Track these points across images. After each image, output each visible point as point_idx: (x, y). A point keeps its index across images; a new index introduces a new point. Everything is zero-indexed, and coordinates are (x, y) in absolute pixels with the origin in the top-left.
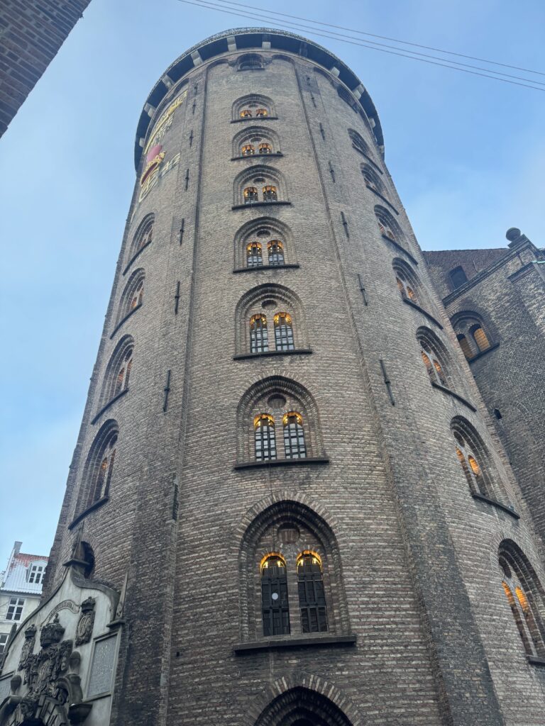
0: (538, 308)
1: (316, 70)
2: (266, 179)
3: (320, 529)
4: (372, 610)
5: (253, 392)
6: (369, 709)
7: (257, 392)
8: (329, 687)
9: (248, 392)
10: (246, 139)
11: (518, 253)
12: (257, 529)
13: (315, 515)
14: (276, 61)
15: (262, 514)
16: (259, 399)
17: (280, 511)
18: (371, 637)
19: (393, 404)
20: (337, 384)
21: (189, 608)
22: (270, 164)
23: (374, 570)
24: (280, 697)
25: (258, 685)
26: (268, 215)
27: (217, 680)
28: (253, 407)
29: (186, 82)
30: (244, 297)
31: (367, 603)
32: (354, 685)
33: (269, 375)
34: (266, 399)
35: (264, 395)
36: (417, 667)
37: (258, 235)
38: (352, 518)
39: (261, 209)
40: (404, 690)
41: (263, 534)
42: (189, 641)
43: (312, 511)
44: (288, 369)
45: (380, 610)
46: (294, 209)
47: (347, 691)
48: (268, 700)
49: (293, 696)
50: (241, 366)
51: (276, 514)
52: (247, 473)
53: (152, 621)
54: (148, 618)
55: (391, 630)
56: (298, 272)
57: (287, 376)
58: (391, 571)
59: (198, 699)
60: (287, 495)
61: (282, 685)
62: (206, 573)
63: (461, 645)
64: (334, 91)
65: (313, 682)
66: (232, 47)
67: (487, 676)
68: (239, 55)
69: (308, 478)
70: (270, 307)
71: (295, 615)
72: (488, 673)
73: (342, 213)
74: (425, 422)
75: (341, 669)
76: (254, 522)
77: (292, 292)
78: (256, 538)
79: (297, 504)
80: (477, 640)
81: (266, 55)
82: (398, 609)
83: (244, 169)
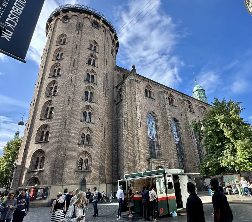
1: (85, 17)
2: (59, 66)
5: (41, 127)
8: (38, 177)
10: (58, 51)
15: (36, 151)
19: (65, 129)
20: (55, 125)
23: (50, 160)
26: (55, 80)
28: (41, 130)
29: (51, 25)
32: (41, 176)
33: (44, 123)
35: (43, 127)
36: (52, 174)
37: (53, 85)
38: (49, 152)
39: (54, 77)
40: (48, 177)
44: (48, 122)
45: (49, 166)
46: (61, 77)
49: (33, 178)
50: (41, 121)
51: (38, 151)
55: (50, 169)
56: (56, 97)
57: (47, 124)
58: (53, 160)
60: (40, 148)
61: (32, 176)
63: (59, 171)
65: (36, 176)
66: (61, 13)
69: (44, 145)
72: (62, 174)
74: (73, 131)
77: (54, 102)
79: (42, 150)
80: (63, 170)
81: (69, 16)
82: (52, 166)
83: (54, 64)
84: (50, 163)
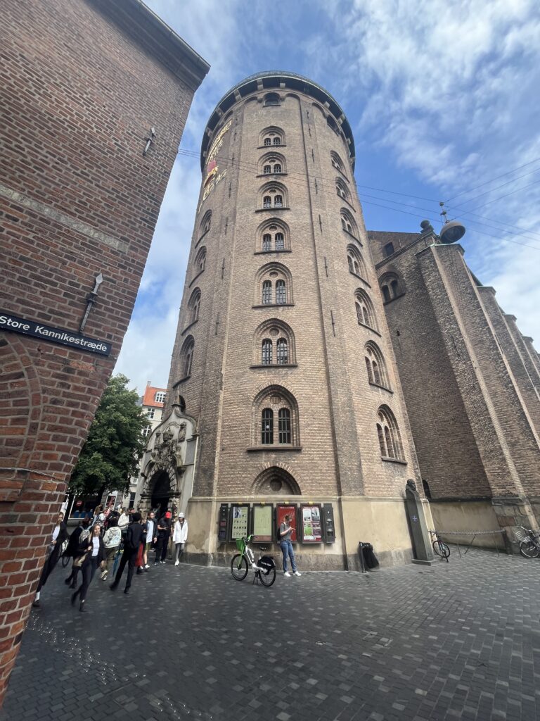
0: (429, 275)
1: (315, 104)
2: (277, 191)
3: (291, 399)
4: (311, 436)
5: (261, 327)
6: (305, 476)
7: (264, 326)
8: (288, 467)
9: (259, 327)
10: (266, 161)
11: (424, 238)
12: (261, 397)
13: (289, 392)
14: (287, 99)
15: (263, 390)
16: (265, 330)
17: (272, 389)
18: (309, 448)
19: (335, 336)
20: (306, 324)
21: (228, 431)
22: (279, 181)
23: (314, 418)
24: (266, 470)
25: (257, 464)
26: (276, 216)
27: (240, 461)
28: (261, 334)
29: (231, 113)
30: (259, 270)
31: (309, 433)
32: (299, 467)
33: (271, 318)
34: (269, 330)
35: (268, 328)
36: (329, 460)
37: (270, 229)
38: (306, 394)
39: (272, 212)
40: (321, 470)
41: (263, 399)
42: (228, 445)
43: (287, 390)
44: (281, 314)
45: (314, 436)
46: (292, 213)
47: (296, 469)
48: (261, 470)
49: (272, 470)
50: (257, 311)
51: (270, 390)
52: (257, 371)
53: (211, 435)
54: (210, 433)
55: (319, 445)
56: (291, 255)
57: (280, 319)
58: (322, 419)
59: (232, 468)
60: (276, 382)
61: (268, 465)
62: (236, 416)
63: (350, 453)
64: (325, 121)
65: (281, 465)
66: (260, 86)
67: (360, 466)
68: (265, 94)
69: (286, 374)
70: (274, 275)
71: (276, 436)
72: (360, 464)
73: (320, 216)
74: (350, 345)
75: (294, 460)
76: (259, 394)
77: (286, 268)
78: (260, 401)
79: (281, 387)
80: (358, 451)
81: (282, 94)
82: (323, 436)
83: (263, 183)
84: (315, 427)
